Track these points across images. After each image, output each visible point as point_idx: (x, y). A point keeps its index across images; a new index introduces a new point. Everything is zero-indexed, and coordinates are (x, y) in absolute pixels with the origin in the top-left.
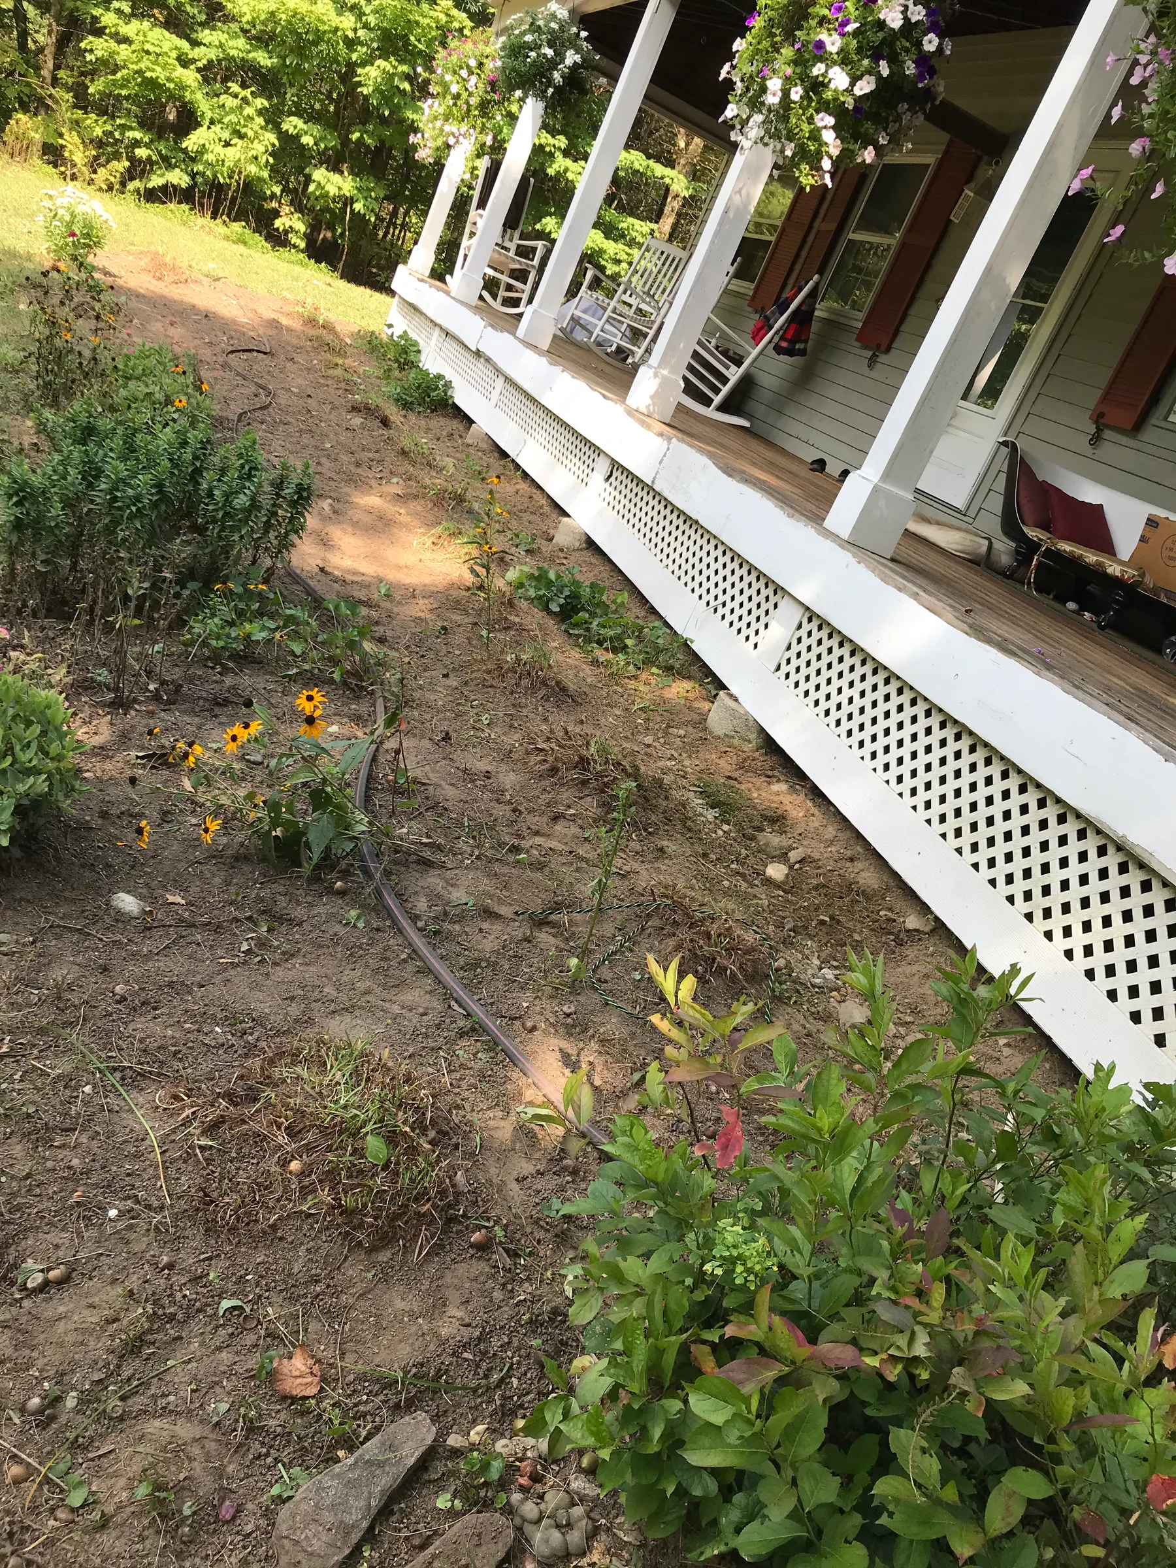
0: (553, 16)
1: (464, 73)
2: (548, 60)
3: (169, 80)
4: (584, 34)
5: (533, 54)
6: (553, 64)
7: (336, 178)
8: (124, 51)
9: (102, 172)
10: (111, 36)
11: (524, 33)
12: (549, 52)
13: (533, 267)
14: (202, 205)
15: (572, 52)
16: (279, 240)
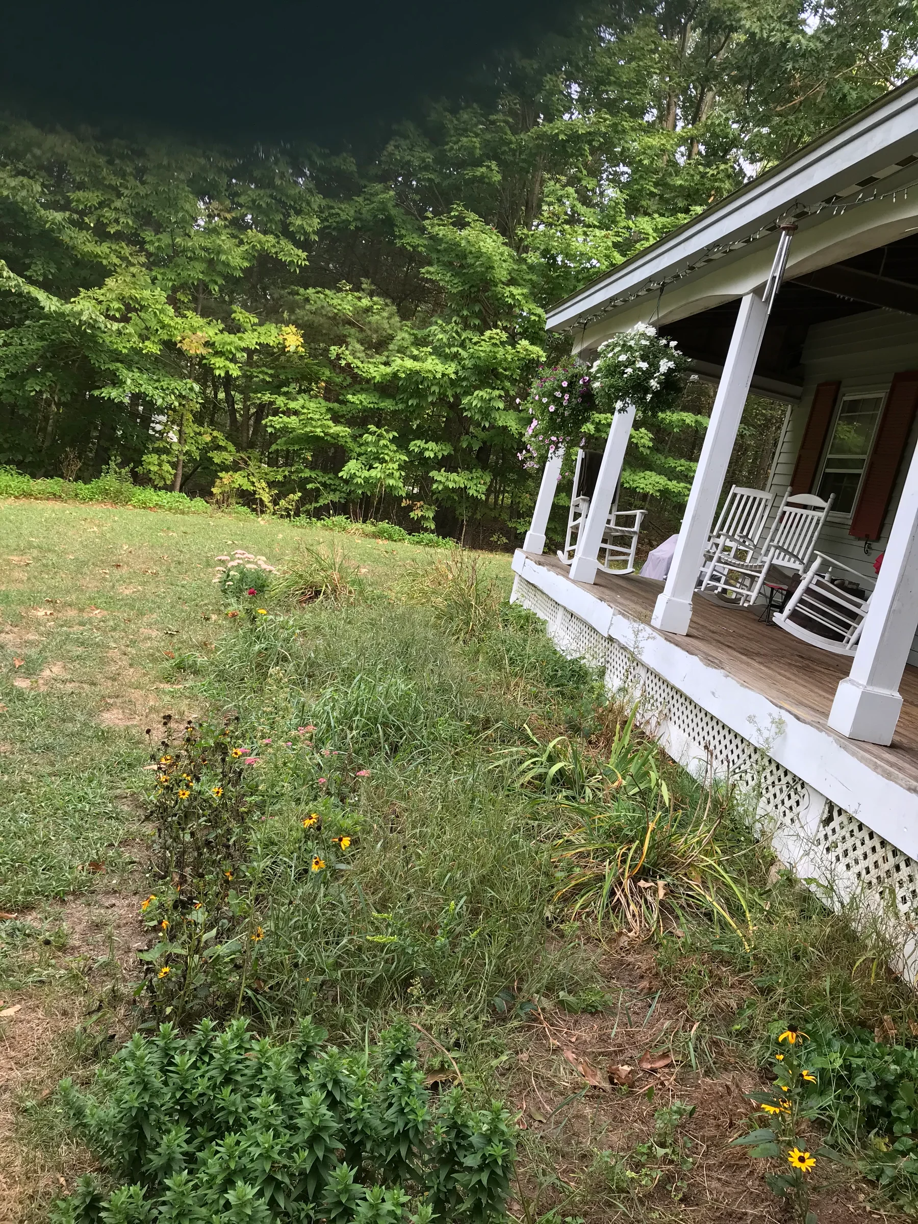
0: (643, 335)
1: (558, 394)
2: (643, 372)
3: (326, 434)
4: (673, 344)
5: (629, 370)
6: (648, 374)
7: (454, 476)
8: (293, 421)
9: (282, 502)
10: (283, 413)
11: (617, 355)
12: (644, 365)
13: (635, 533)
14: (355, 514)
15: (665, 360)
16: (414, 527)
